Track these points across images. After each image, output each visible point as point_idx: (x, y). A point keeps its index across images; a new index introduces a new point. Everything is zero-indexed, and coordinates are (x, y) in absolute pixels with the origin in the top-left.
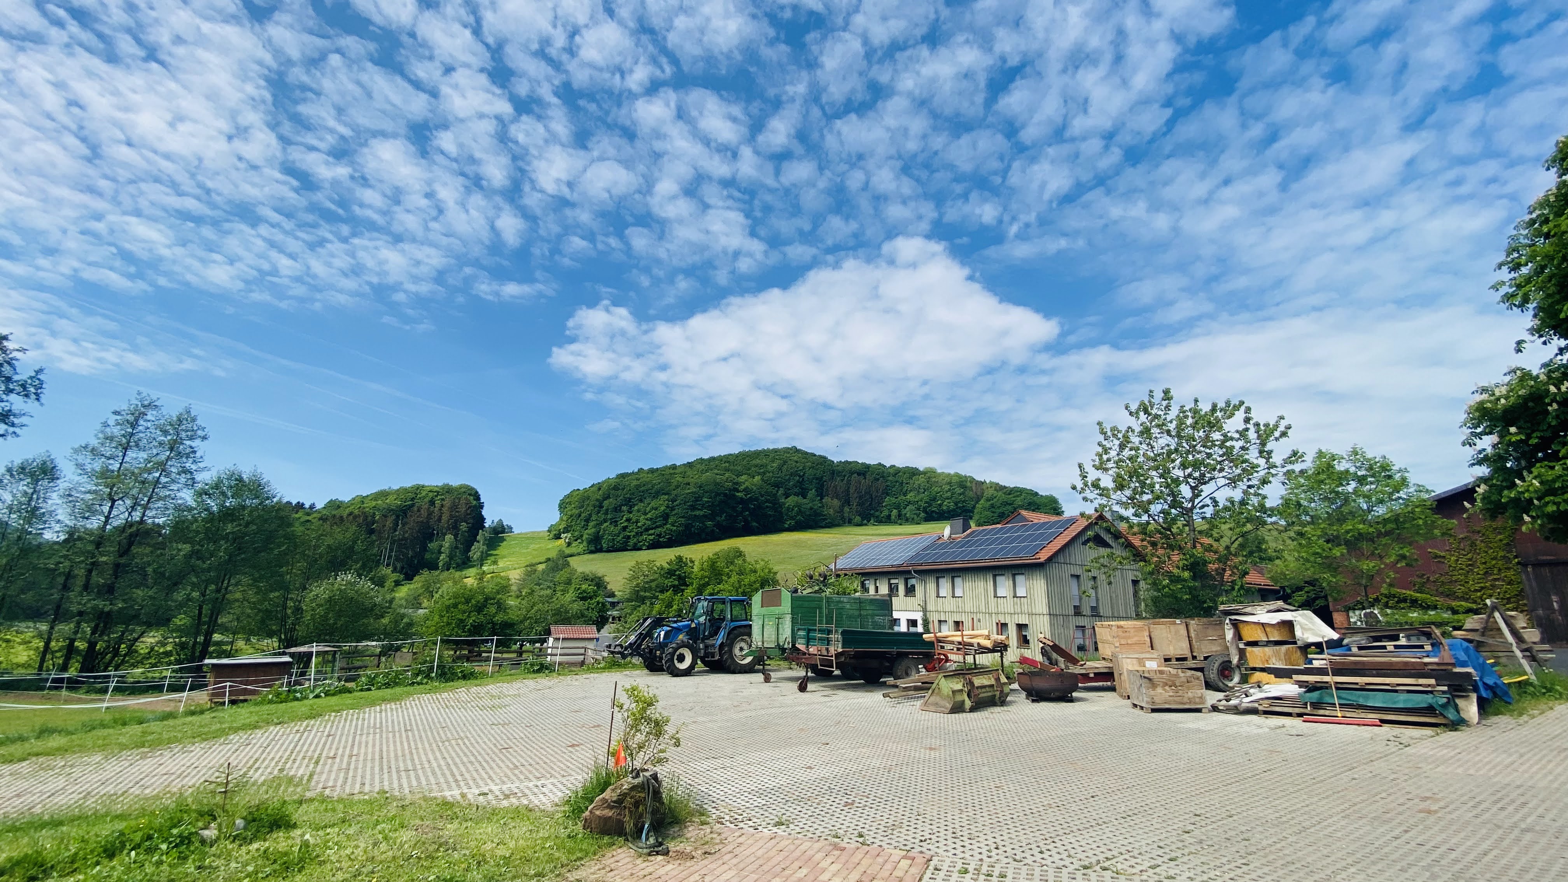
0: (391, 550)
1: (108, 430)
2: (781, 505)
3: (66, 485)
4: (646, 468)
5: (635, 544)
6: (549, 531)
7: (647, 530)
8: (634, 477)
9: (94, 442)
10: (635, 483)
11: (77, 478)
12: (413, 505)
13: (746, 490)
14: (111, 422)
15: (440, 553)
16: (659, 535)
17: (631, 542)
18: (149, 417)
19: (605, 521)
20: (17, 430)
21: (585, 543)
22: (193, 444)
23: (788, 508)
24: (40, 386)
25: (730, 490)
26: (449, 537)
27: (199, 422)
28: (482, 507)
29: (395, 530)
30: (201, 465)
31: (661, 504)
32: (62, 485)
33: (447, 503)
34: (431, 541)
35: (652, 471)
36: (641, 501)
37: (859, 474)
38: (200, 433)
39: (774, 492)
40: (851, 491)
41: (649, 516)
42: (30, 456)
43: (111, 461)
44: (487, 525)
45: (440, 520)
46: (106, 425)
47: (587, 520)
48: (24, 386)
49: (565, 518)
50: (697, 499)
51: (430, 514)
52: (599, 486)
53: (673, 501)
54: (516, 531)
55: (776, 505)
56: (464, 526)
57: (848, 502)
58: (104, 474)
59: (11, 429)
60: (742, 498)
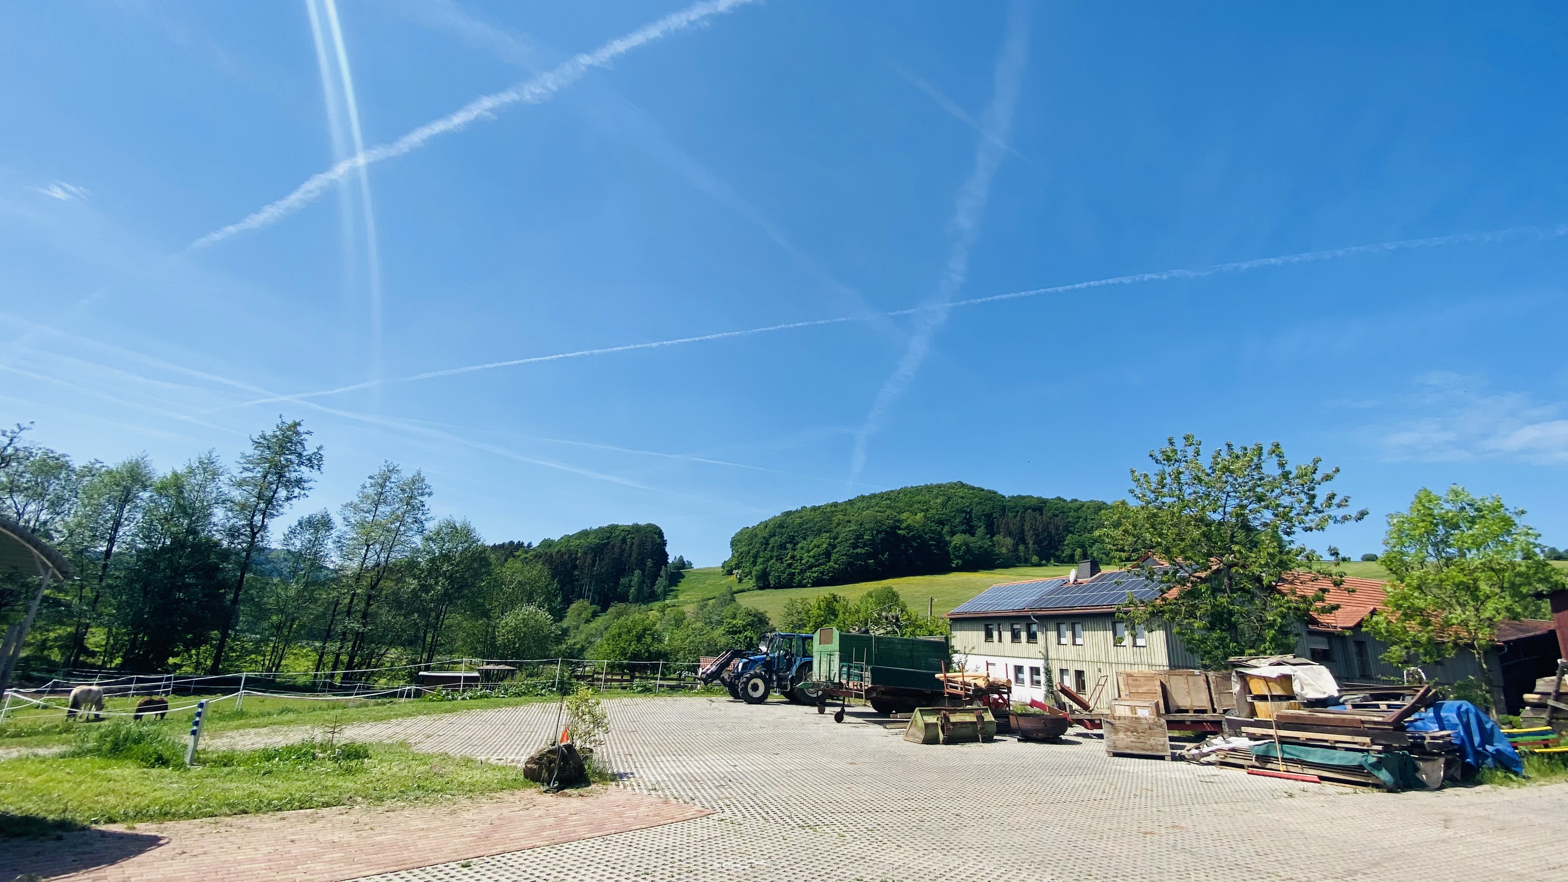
0: (590, 583)
1: (365, 490)
2: (947, 544)
3: (338, 533)
4: (809, 506)
5: (800, 581)
6: (723, 567)
7: (810, 567)
8: (798, 515)
9: (356, 500)
10: (798, 521)
11: (345, 529)
12: (609, 543)
13: (908, 527)
14: (368, 485)
15: (630, 586)
16: (822, 573)
17: (797, 578)
18: (392, 480)
19: (771, 557)
20: (306, 492)
21: (754, 579)
22: (423, 499)
23: (955, 547)
24: (321, 459)
25: (891, 528)
26: (637, 572)
27: (426, 482)
28: (665, 544)
29: (594, 566)
30: (428, 516)
31: (824, 540)
32: (335, 533)
33: (636, 541)
34: (623, 576)
35: (814, 509)
36: (805, 539)
37: (1034, 510)
38: (427, 490)
39: (939, 529)
40: (1026, 528)
41: (811, 554)
42: (313, 512)
43: (367, 515)
44: (670, 561)
45: (630, 556)
46: (364, 487)
47: (756, 557)
48: (310, 460)
49: (736, 555)
50: (860, 536)
51: (622, 551)
52: (766, 525)
53: (836, 538)
54: (696, 566)
55: (942, 544)
56: (649, 563)
57: (1023, 541)
58: (362, 525)
59: (302, 492)
60: (904, 536)
